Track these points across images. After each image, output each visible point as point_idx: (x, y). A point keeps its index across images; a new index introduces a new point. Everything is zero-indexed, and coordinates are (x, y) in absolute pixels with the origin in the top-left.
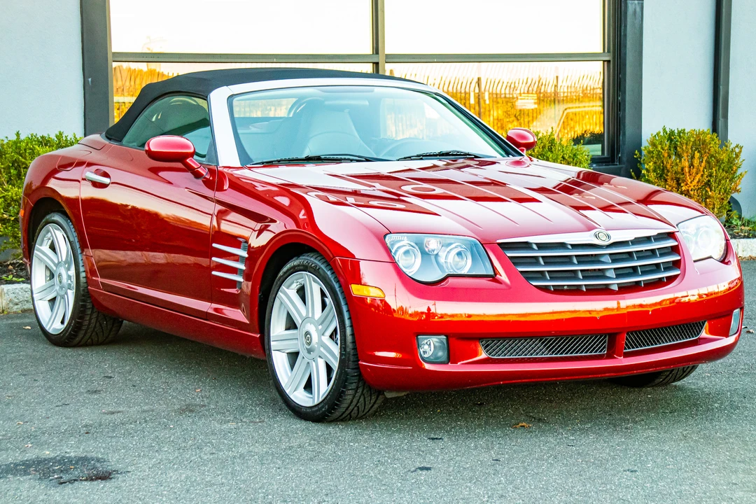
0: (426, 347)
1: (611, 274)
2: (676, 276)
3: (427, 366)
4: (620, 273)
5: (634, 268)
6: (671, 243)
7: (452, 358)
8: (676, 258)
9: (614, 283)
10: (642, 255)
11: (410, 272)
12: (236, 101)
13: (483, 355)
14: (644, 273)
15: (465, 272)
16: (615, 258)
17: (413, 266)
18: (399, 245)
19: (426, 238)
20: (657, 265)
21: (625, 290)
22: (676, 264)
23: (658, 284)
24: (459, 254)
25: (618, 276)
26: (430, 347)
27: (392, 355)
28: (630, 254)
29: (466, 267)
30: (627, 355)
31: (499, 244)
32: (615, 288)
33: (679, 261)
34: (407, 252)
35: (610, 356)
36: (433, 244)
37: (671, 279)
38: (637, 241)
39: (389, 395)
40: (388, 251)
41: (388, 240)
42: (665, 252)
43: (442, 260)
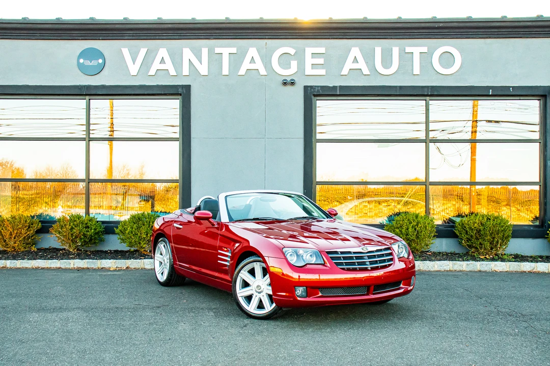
0: (298, 291)
1: (368, 263)
2: (392, 264)
3: (299, 299)
4: (371, 263)
5: (376, 261)
6: (389, 252)
7: (308, 295)
8: (391, 257)
9: (369, 267)
10: (379, 256)
11: (292, 262)
12: (228, 198)
13: (320, 294)
14: (380, 263)
15: (313, 262)
16: (369, 257)
17: (293, 260)
18: (288, 252)
19: (298, 249)
20: (385, 260)
21: (373, 269)
22: (392, 260)
23: (385, 267)
24: (311, 256)
25: (371, 264)
26: (300, 291)
27: (284, 294)
28: (375, 255)
29: (313, 260)
30: (374, 294)
31: (326, 252)
32: (370, 269)
33: (392, 258)
34: (291, 255)
35: (367, 294)
36: (301, 252)
37: (390, 265)
38: (377, 251)
39: (284, 309)
40: (284, 254)
41: (284, 250)
42: (387, 255)
43: (304, 258)
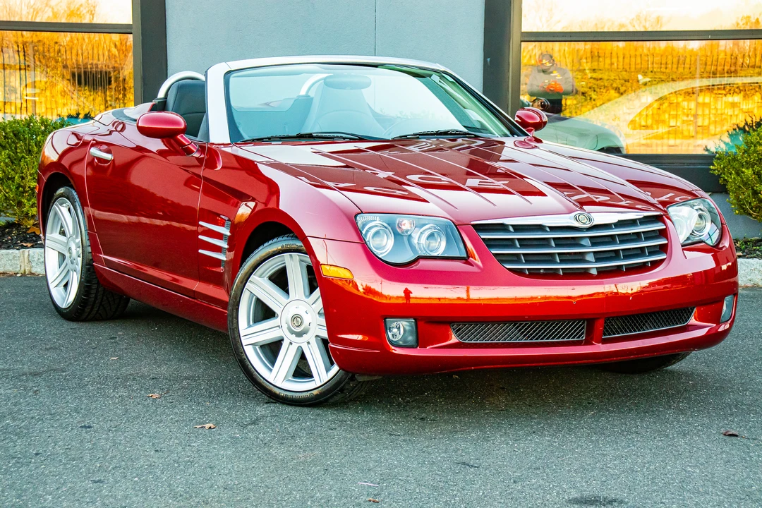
0: (395, 330)
1: (590, 258)
2: (662, 261)
3: (398, 351)
4: (599, 257)
5: (617, 252)
6: (660, 226)
7: (421, 341)
8: (664, 242)
9: (593, 267)
10: (625, 238)
11: (382, 254)
13: (454, 339)
14: (626, 257)
15: (439, 253)
16: (595, 241)
17: (384, 247)
18: (371, 224)
19: (398, 219)
20: (642, 249)
21: (604, 274)
22: (663, 249)
23: (642, 268)
24: (431, 235)
25: (598, 260)
26: (399, 331)
27: (359, 337)
28: (612, 237)
29: (440, 247)
30: (605, 342)
31: (473, 225)
32: (594, 272)
33: (666, 245)
34: (377, 233)
35: (588, 342)
36: (406, 224)
37: (656, 264)
38: (621, 224)
39: (360, 379)
40: (358, 232)
41: (360, 220)
42: (650, 236)
43: (415, 241)
